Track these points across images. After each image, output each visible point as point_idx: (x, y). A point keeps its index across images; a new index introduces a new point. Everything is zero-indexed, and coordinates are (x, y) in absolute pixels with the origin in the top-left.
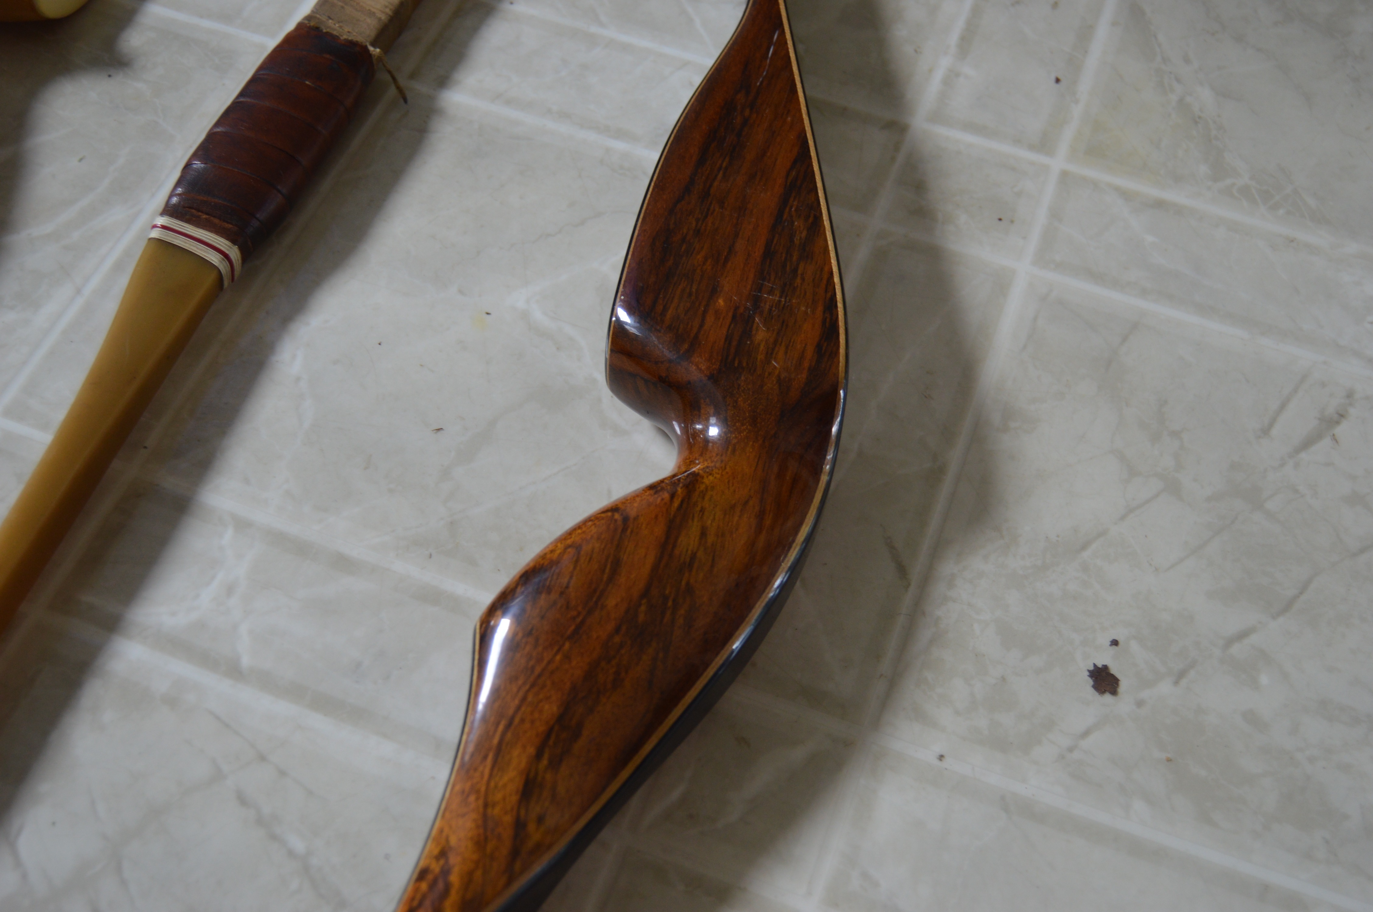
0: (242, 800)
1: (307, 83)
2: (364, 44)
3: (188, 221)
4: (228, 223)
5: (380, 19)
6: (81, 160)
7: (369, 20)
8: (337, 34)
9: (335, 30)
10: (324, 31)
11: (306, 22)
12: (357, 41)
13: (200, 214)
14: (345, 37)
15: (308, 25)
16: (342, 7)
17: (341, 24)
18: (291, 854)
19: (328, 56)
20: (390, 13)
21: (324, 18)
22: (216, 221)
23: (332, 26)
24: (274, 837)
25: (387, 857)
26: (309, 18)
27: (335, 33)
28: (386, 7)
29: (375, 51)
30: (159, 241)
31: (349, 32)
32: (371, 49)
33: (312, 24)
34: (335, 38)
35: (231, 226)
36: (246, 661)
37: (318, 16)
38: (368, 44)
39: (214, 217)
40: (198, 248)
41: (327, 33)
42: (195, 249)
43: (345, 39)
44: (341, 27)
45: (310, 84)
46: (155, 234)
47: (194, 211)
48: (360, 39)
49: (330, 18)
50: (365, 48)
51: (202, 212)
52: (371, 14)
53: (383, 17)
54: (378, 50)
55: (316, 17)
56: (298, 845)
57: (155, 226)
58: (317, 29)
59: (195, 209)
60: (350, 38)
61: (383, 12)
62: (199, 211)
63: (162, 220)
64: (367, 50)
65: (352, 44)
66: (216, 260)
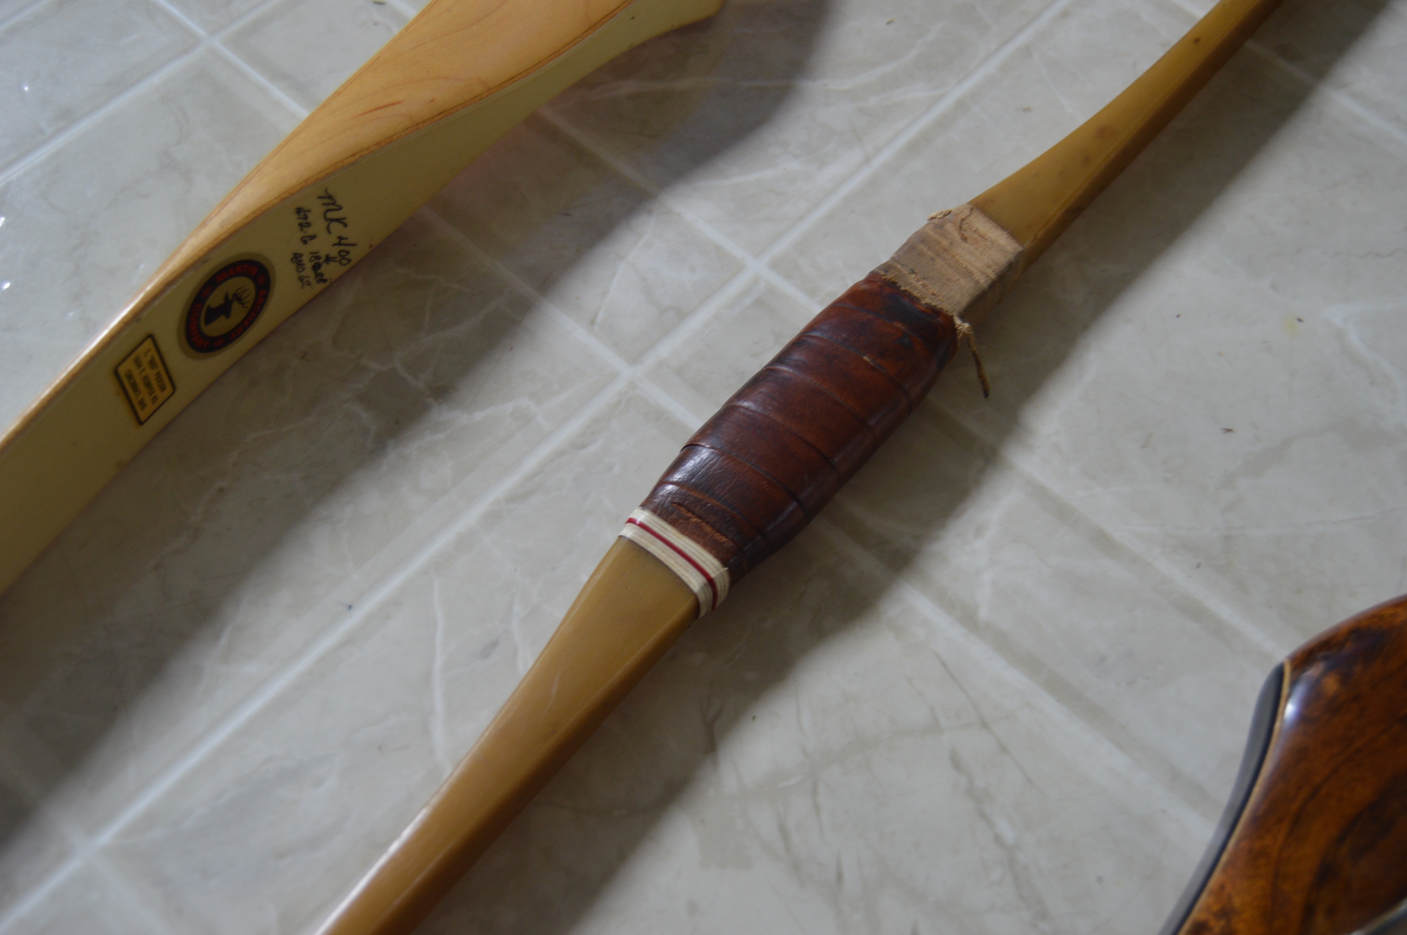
1: (865, 358)
2: (950, 314)
3: (673, 523)
4: (723, 534)
5: (977, 282)
7: (962, 282)
8: (918, 295)
9: (916, 289)
10: (903, 288)
11: (882, 273)
12: (941, 309)
13: (690, 515)
14: (927, 301)
15: (884, 277)
16: (932, 259)
17: (926, 282)
19: (899, 325)
20: (993, 276)
21: (905, 271)
22: (708, 529)
23: (914, 284)
26: (887, 267)
27: (915, 293)
28: (989, 267)
29: (963, 326)
30: (632, 543)
31: (934, 294)
32: (958, 321)
33: (889, 276)
34: (914, 300)
35: (724, 539)
37: (899, 266)
38: (955, 314)
39: (707, 523)
40: (676, 562)
41: (905, 291)
42: (673, 562)
43: (926, 304)
44: (924, 286)
45: (869, 360)
46: (629, 532)
47: (683, 509)
48: (946, 306)
49: (913, 272)
50: (950, 320)
51: (693, 513)
52: (968, 274)
54: (966, 325)
55: (895, 267)
57: (631, 521)
58: (893, 285)
59: (686, 507)
60: (933, 304)
61: (983, 273)
62: (689, 511)
63: (642, 516)
64: (952, 323)
65: (935, 312)
66: (695, 582)
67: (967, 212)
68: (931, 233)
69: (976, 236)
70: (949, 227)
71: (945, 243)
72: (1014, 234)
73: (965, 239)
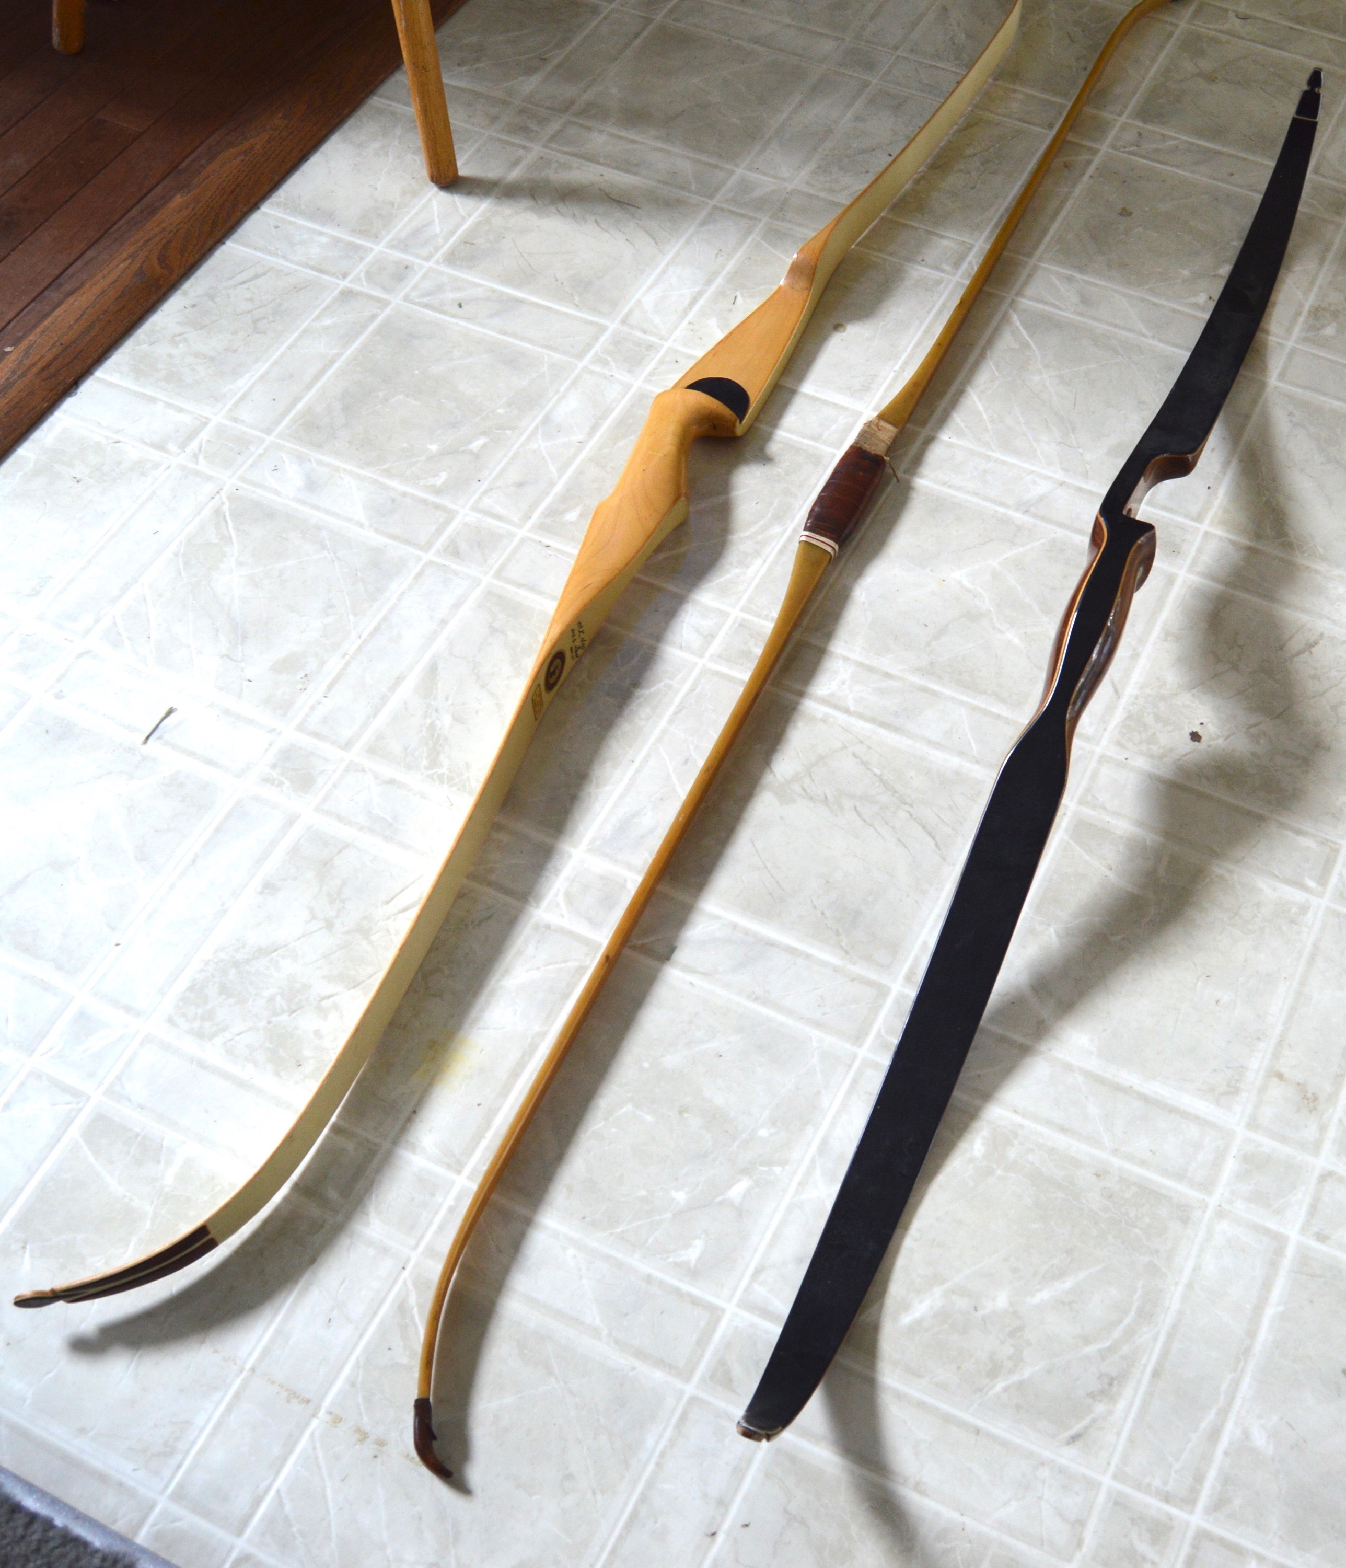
0: (855, 756)
3: (815, 533)
4: (832, 534)
5: (887, 443)
6: (757, 504)
7: (883, 445)
8: (869, 451)
10: (862, 449)
11: (855, 445)
13: (819, 530)
16: (869, 438)
18: (875, 774)
19: (866, 461)
20: (891, 441)
21: (862, 443)
22: (827, 533)
23: (866, 447)
24: (868, 769)
25: (911, 778)
26: (856, 442)
27: (867, 450)
28: (890, 438)
29: (887, 459)
30: (805, 542)
31: (874, 450)
32: (885, 458)
33: (859, 446)
34: (869, 453)
35: (834, 536)
36: (852, 708)
38: (883, 456)
39: (825, 531)
40: (822, 545)
41: (864, 450)
42: (819, 545)
43: (872, 453)
44: (870, 447)
46: (804, 538)
48: (879, 453)
49: (865, 443)
50: (880, 456)
52: (883, 442)
53: (889, 443)
54: (888, 459)
55: (858, 443)
56: (878, 772)
57: (802, 536)
58: (859, 448)
59: (817, 528)
60: (875, 452)
61: (888, 440)
62: (819, 528)
63: (807, 533)
64: (882, 458)
65: (877, 456)
66: (829, 550)
67: (877, 421)
68: (867, 429)
69: (882, 428)
70: (872, 426)
71: (873, 432)
72: (895, 425)
73: (879, 430)
